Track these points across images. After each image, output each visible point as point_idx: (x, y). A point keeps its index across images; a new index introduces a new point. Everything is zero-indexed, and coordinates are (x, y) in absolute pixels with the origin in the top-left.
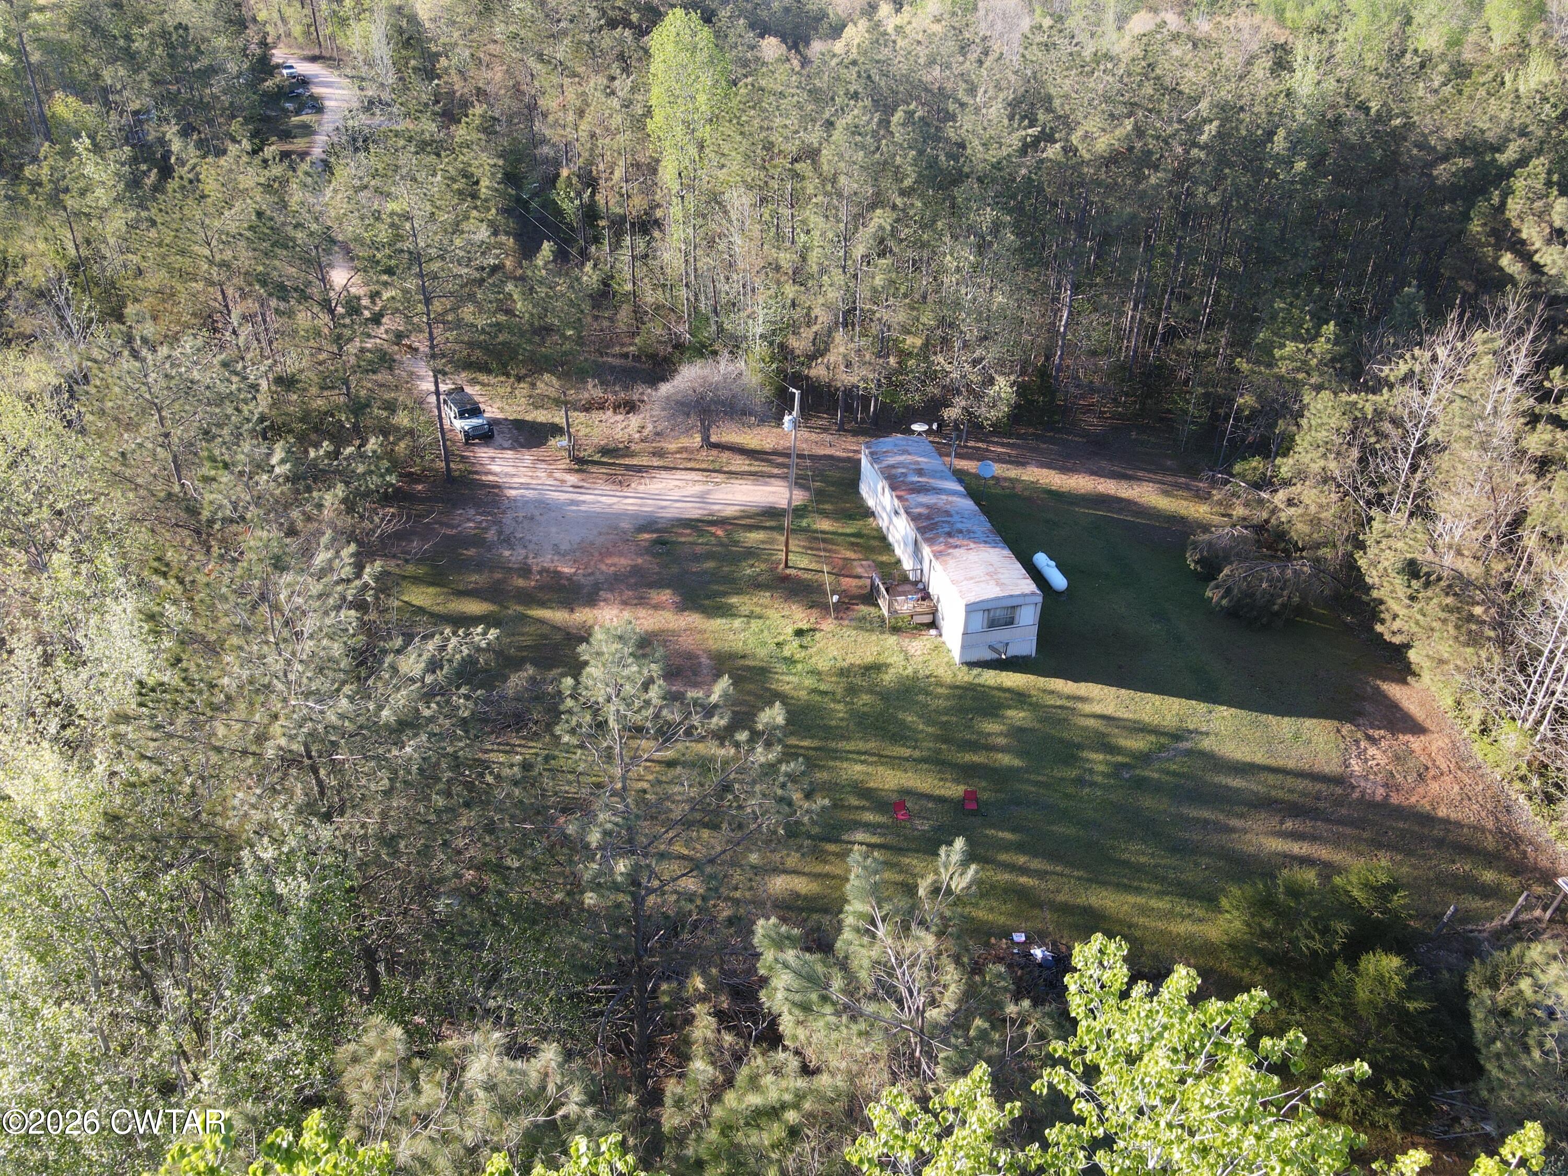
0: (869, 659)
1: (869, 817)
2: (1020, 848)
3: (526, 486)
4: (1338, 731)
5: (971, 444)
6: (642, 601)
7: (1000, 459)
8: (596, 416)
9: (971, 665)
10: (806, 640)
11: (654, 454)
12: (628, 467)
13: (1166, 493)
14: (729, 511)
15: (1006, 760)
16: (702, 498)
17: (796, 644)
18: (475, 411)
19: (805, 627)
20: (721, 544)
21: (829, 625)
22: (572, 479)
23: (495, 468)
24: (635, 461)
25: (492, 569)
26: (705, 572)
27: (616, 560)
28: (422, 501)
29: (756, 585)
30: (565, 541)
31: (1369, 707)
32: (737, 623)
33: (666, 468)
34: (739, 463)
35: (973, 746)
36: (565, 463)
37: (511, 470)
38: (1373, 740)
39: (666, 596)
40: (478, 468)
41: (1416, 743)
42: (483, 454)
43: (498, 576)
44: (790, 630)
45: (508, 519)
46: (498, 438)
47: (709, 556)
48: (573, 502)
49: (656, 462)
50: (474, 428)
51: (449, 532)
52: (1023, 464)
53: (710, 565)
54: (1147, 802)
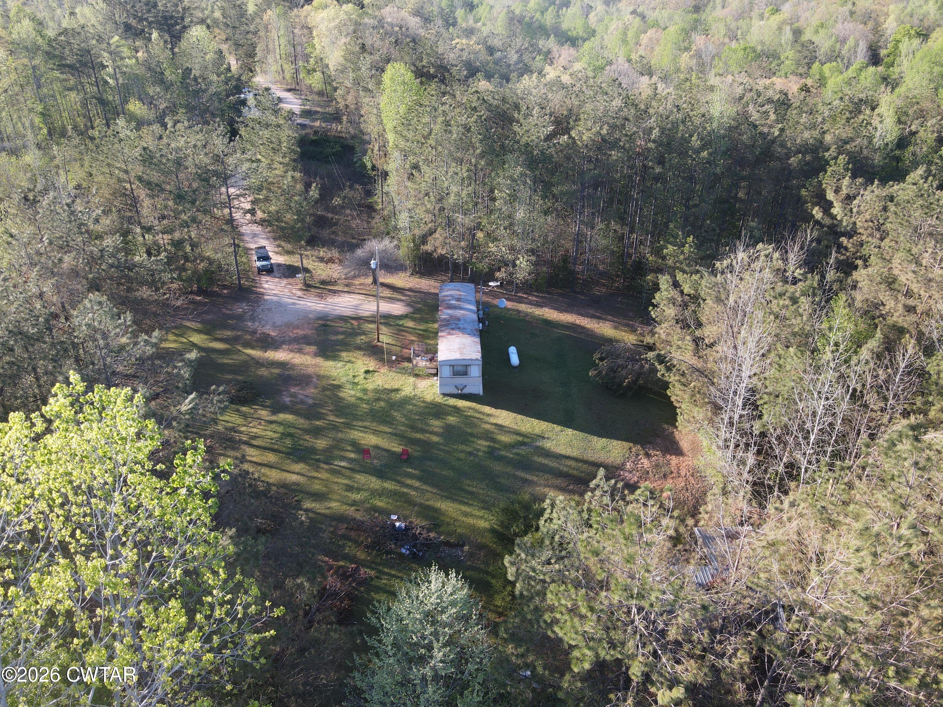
0: (396, 387)
1: (352, 455)
2: (419, 479)
3: (275, 295)
4: (630, 448)
5: (520, 294)
6: (300, 351)
7: (530, 303)
8: (330, 265)
9: (445, 395)
10: (368, 376)
11: (347, 286)
12: (330, 291)
13: (616, 328)
14: (367, 314)
15: (435, 439)
16: (356, 307)
17: (362, 377)
18: (266, 258)
19: (371, 369)
20: (353, 329)
21: (384, 370)
22: (299, 293)
23: (266, 286)
24: (336, 288)
25: (238, 330)
26: (338, 340)
27: (298, 331)
28: (224, 297)
29: (359, 348)
30: (279, 320)
31: (659, 440)
32: (340, 364)
33: (348, 292)
34: (387, 293)
35: (423, 431)
36: (300, 286)
37: (273, 287)
38: (648, 455)
39: (313, 348)
40: (258, 285)
41: (674, 460)
42: (264, 278)
43: (239, 333)
44: (363, 371)
45: (259, 310)
46: (276, 273)
47: (342, 333)
48: (294, 304)
49: (346, 289)
50: (263, 266)
51: (228, 312)
52: (542, 307)
53: (341, 337)
54: (498, 467)
